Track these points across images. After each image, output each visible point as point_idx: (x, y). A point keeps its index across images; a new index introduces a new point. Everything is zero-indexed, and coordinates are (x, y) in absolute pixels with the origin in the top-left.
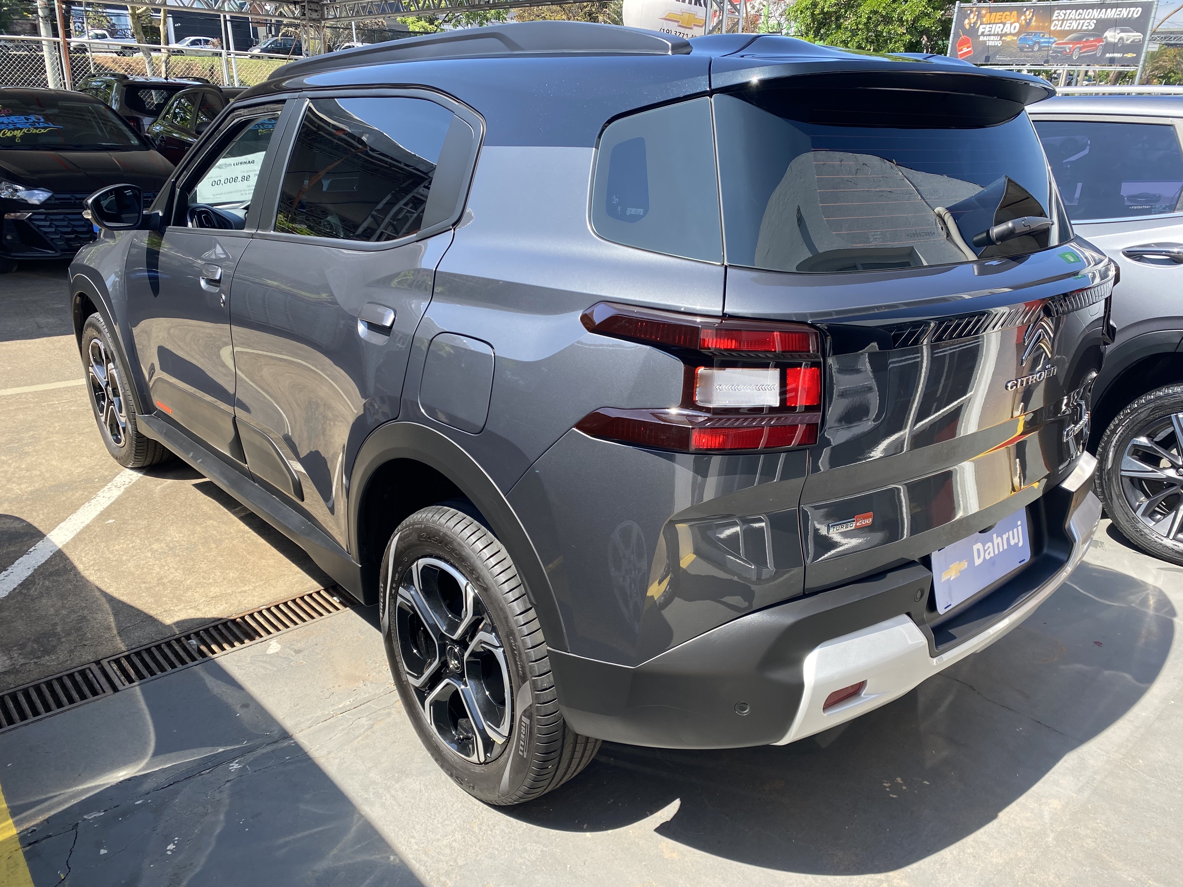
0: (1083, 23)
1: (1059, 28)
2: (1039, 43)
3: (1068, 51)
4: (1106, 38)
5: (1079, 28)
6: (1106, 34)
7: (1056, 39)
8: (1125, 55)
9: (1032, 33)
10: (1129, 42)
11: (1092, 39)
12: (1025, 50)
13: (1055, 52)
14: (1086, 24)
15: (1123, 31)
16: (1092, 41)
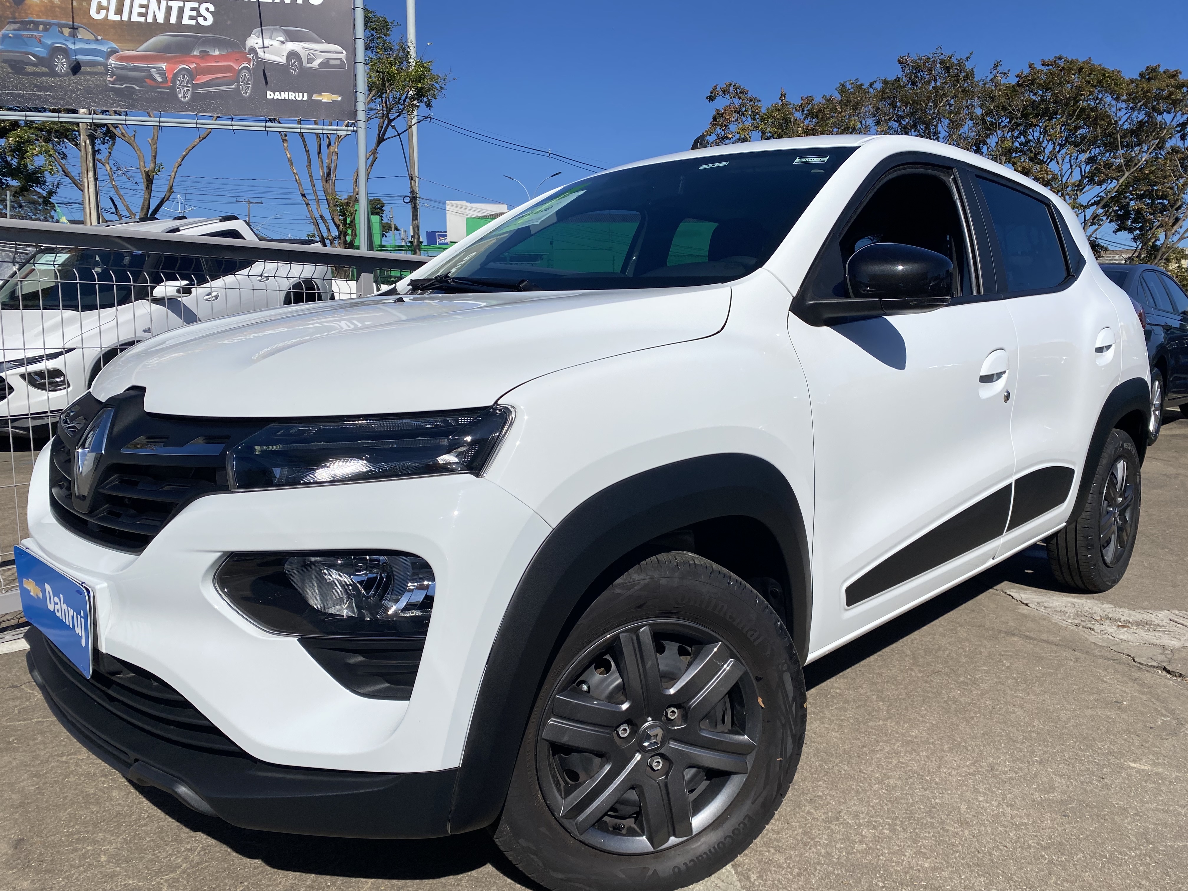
0: (181, 10)
1: (113, 16)
2: (65, 51)
3: (159, 79)
4: (253, 50)
5: (173, 20)
6: (254, 41)
7: (114, 45)
8: (315, 97)
9: (36, 24)
10: (315, 64)
11: (217, 52)
12: (29, 69)
13: (121, 79)
14: (187, 13)
15: (292, 37)
16: (217, 58)
